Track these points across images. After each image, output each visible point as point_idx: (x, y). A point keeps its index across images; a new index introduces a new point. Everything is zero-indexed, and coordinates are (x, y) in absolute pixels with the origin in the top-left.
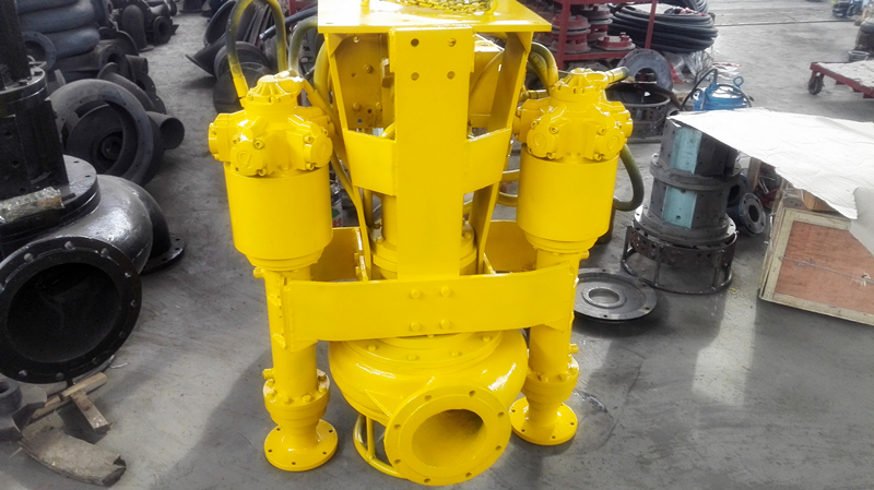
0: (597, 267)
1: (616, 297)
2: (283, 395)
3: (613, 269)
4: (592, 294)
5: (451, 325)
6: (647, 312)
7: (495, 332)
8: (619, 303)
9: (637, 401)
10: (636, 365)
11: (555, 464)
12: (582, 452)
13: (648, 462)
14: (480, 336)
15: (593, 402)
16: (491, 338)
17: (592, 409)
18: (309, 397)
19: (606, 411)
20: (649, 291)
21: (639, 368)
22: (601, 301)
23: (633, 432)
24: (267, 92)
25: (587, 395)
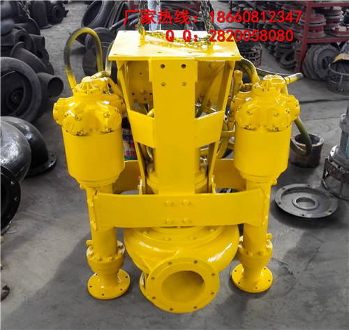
0: (305, 183)
1: (314, 203)
2: (97, 256)
3: (315, 185)
4: (298, 201)
5: (190, 221)
6: (330, 214)
7: (218, 227)
8: (314, 207)
9: (312, 269)
10: (317, 247)
11: (255, 304)
12: (273, 297)
13: (311, 306)
14: (208, 228)
15: (285, 268)
16: (215, 229)
17: (283, 272)
18: (111, 258)
19: (292, 274)
20: (334, 201)
21: (318, 248)
22: (304, 205)
23: (306, 288)
24: (85, 88)
25: (282, 263)
